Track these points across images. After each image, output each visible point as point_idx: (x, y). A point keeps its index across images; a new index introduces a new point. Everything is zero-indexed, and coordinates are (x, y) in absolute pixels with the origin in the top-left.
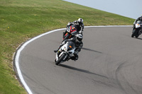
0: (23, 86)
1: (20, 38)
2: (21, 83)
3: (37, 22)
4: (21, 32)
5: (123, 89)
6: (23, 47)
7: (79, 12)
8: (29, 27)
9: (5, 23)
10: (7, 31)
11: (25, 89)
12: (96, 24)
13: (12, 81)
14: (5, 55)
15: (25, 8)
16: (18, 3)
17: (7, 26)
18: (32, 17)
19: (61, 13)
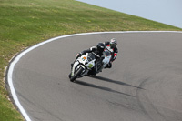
0: (18, 109)
1: (13, 47)
2: (15, 106)
3: (36, 26)
4: (16, 40)
5: (145, 113)
6: (17, 59)
7: (89, 14)
11: (20, 113)
12: (111, 29)
13: (4, 103)
15: (21, 8)
16: (11, 2)
18: (29, 20)
19: (66, 15)
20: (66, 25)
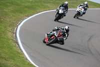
0: (22, 51)
1: (20, 17)
2: (21, 49)
3: (32, 5)
4: (21, 13)
6: (22, 23)
8: (26, 9)
9: (10, 6)
10: (11, 12)
11: (23, 54)
13: (15, 48)
14: (10, 29)
17: (11, 8)
20: (49, 5)
